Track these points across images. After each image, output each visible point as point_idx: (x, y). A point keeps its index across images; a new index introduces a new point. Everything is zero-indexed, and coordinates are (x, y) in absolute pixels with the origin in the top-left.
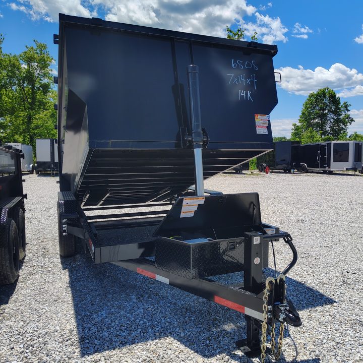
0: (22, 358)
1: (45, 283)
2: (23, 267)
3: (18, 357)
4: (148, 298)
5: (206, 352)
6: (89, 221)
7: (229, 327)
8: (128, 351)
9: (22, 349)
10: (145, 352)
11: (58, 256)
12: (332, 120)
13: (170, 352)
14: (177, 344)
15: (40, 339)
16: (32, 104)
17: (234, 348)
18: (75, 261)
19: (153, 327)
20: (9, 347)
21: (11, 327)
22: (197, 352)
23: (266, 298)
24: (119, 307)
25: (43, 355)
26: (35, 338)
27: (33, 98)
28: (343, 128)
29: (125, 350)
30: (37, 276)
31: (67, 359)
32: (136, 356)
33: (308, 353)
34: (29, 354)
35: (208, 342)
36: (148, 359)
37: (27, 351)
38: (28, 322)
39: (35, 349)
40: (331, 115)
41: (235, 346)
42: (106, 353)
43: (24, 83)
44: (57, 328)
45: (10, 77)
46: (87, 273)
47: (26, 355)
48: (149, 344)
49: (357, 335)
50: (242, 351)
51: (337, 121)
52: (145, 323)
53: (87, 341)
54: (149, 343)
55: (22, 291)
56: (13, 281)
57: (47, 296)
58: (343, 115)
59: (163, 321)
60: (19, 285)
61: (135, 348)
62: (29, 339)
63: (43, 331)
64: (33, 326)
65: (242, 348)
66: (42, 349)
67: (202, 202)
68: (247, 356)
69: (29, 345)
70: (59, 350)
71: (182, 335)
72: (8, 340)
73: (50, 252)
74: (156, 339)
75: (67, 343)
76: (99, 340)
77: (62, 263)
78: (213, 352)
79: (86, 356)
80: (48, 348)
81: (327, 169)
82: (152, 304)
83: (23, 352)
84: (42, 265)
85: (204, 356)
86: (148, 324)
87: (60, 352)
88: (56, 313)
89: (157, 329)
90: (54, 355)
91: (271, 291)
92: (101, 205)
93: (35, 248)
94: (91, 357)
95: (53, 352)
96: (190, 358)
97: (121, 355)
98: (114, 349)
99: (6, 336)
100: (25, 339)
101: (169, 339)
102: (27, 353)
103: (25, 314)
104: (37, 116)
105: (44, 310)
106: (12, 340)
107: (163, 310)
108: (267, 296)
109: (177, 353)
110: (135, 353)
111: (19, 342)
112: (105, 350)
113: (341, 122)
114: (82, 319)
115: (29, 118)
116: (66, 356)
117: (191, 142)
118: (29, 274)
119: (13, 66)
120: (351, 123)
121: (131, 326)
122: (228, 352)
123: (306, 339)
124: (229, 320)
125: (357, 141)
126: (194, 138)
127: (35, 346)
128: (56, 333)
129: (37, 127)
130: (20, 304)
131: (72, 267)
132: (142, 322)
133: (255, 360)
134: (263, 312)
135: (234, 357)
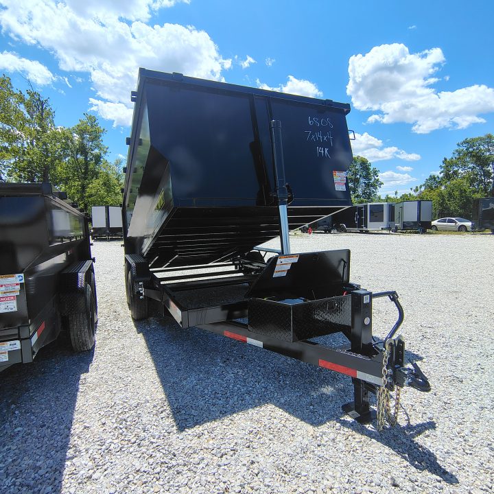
0: (116, 434)
1: (123, 348)
2: (97, 332)
3: (112, 434)
4: (234, 360)
5: (314, 419)
6: (162, 283)
7: (328, 390)
8: (230, 421)
9: (115, 425)
10: (249, 423)
11: (131, 319)
12: (363, 184)
13: (275, 421)
14: (279, 412)
15: (131, 412)
16: (86, 173)
17: (341, 413)
18: (149, 324)
19: (249, 393)
20: (100, 423)
21: (98, 399)
22: (303, 419)
23: (385, 361)
24: (207, 372)
25: (139, 430)
26: (127, 410)
27: (86, 168)
28: (373, 192)
29: (226, 421)
30: (114, 341)
31: (166, 434)
32: (241, 428)
33: (420, 416)
34: (124, 430)
35: (312, 407)
36: (255, 431)
37: (121, 426)
38: (115, 392)
39: (128, 423)
40: (362, 180)
41: (341, 411)
42: (208, 425)
43: (77, 154)
44: (148, 397)
45: (64, 149)
46: (164, 336)
47: (121, 431)
48: (250, 413)
49: (460, 393)
50: (350, 416)
51: (368, 185)
52: (239, 389)
53: (183, 412)
54: (251, 411)
55: (102, 358)
56: (91, 347)
57: (129, 363)
58: (373, 180)
59: (258, 386)
60: (97, 351)
61: (237, 418)
62: (120, 412)
63: (134, 403)
64: (122, 396)
65: (350, 413)
66: (137, 423)
67: (296, 260)
68: (358, 422)
69: (121, 420)
70: (156, 424)
71: (283, 401)
72: (97, 414)
73: (121, 315)
74: (256, 406)
75: (163, 415)
76: (196, 410)
77: (136, 326)
78: (320, 418)
79: (187, 430)
80: (144, 422)
81: (364, 229)
82: (240, 368)
83: (116, 427)
84: (117, 329)
85: (313, 424)
86: (242, 390)
87: (157, 426)
88: (143, 381)
89: (254, 395)
90: (151, 430)
91: (391, 354)
92: (166, 267)
93: (106, 311)
94: (193, 430)
95: (149, 426)
96: (298, 427)
97: (224, 427)
98: (215, 420)
99: (94, 409)
100: (116, 412)
101: (271, 407)
102: (121, 428)
103: (110, 383)
104: (90, 186)
105: (130, 378)
106: (102, 414)
107: (254, 374)
108: (387, 360)
109: (283, 422)
110: (239, 424)
111: (109, 416)
112: (205, 422)
113: (372, 186)
114: (172, 387)
115: (84, 187)
116: (164, 431)
117: (276, 198)
118: (105, 339)
119: (67, 138)
120: (380, 187)
121: (226, 393)
122: (337, 418)
123: (411, 399)
124: (325, 382)
125: (391, 203)
126: (279, 195)
127: (129, 419)
128: (148, 404)
129: (91, 196)
130: (102, 372)
131: (147, 331)
132: (236, 388)
133: (369, 427)
134: (381, 376)
135: (344, 423)
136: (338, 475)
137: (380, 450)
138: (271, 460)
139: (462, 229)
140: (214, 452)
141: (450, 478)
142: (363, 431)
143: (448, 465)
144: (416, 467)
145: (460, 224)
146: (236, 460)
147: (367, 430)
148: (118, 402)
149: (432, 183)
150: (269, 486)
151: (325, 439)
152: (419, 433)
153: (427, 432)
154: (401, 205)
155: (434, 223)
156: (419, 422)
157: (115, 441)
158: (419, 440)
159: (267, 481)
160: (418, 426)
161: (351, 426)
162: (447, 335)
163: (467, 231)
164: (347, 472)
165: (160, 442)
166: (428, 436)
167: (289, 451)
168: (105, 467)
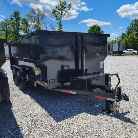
5: (94, 114)
22: (91, 114)
33: (125, 110)
34: (34, 122)
36: (77, 118)
38: (25, 112)
39: (35, 120)
41: (102, 111)
50: (105, 112)
62: (30, 117)
63: (34, 115)
66: (38, 120)
68: (108, 113)
69: (32, 119)
78: (96, 113)
108: (117, 93)
133: (111, 114)
134: (115, 98)
135: (104, 114)
136: (104, 126)
137: (115, 119)
138: (84, 124)
139: (134, 53)
140: (66, 124)
141: (134, 123)
142: (109, 115)
143: (133, 121)
144: (125, 122)
145: (133, 52)
146: (74, 126)
147: (110, 115)
148: (28, 115)
149: (123, 36)
150: (85, 130)
151: (99, 118)
152: (125, 114)
153: (127, 114)
154: (112, 45)
155: (124, 51)
156: (125, 112)
157: (33, 125)
158: (125, 116)
159: (85, 129)
160: (125, 113)
161: (106, 114)
162: (131, 89)
163: (135, 54)
164: (107, 125)
165: (48, 124)
166: (128, 115)
167: (89, 122)
168: (33, 131)
